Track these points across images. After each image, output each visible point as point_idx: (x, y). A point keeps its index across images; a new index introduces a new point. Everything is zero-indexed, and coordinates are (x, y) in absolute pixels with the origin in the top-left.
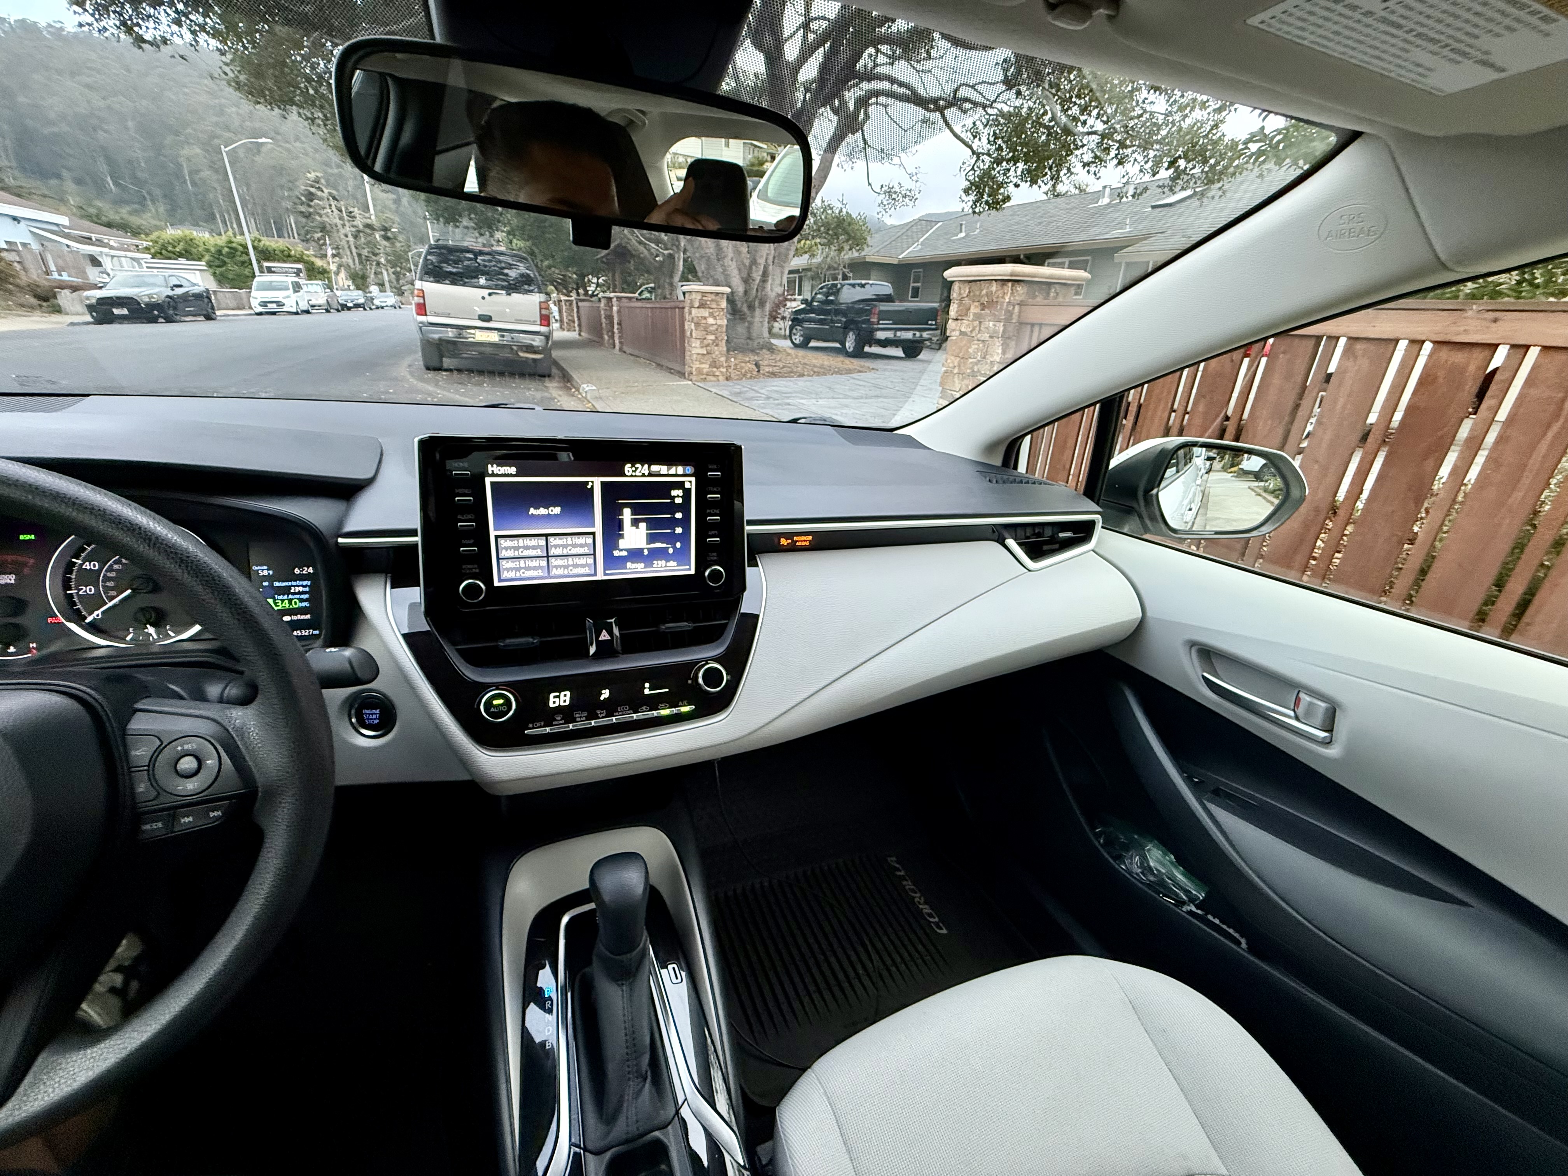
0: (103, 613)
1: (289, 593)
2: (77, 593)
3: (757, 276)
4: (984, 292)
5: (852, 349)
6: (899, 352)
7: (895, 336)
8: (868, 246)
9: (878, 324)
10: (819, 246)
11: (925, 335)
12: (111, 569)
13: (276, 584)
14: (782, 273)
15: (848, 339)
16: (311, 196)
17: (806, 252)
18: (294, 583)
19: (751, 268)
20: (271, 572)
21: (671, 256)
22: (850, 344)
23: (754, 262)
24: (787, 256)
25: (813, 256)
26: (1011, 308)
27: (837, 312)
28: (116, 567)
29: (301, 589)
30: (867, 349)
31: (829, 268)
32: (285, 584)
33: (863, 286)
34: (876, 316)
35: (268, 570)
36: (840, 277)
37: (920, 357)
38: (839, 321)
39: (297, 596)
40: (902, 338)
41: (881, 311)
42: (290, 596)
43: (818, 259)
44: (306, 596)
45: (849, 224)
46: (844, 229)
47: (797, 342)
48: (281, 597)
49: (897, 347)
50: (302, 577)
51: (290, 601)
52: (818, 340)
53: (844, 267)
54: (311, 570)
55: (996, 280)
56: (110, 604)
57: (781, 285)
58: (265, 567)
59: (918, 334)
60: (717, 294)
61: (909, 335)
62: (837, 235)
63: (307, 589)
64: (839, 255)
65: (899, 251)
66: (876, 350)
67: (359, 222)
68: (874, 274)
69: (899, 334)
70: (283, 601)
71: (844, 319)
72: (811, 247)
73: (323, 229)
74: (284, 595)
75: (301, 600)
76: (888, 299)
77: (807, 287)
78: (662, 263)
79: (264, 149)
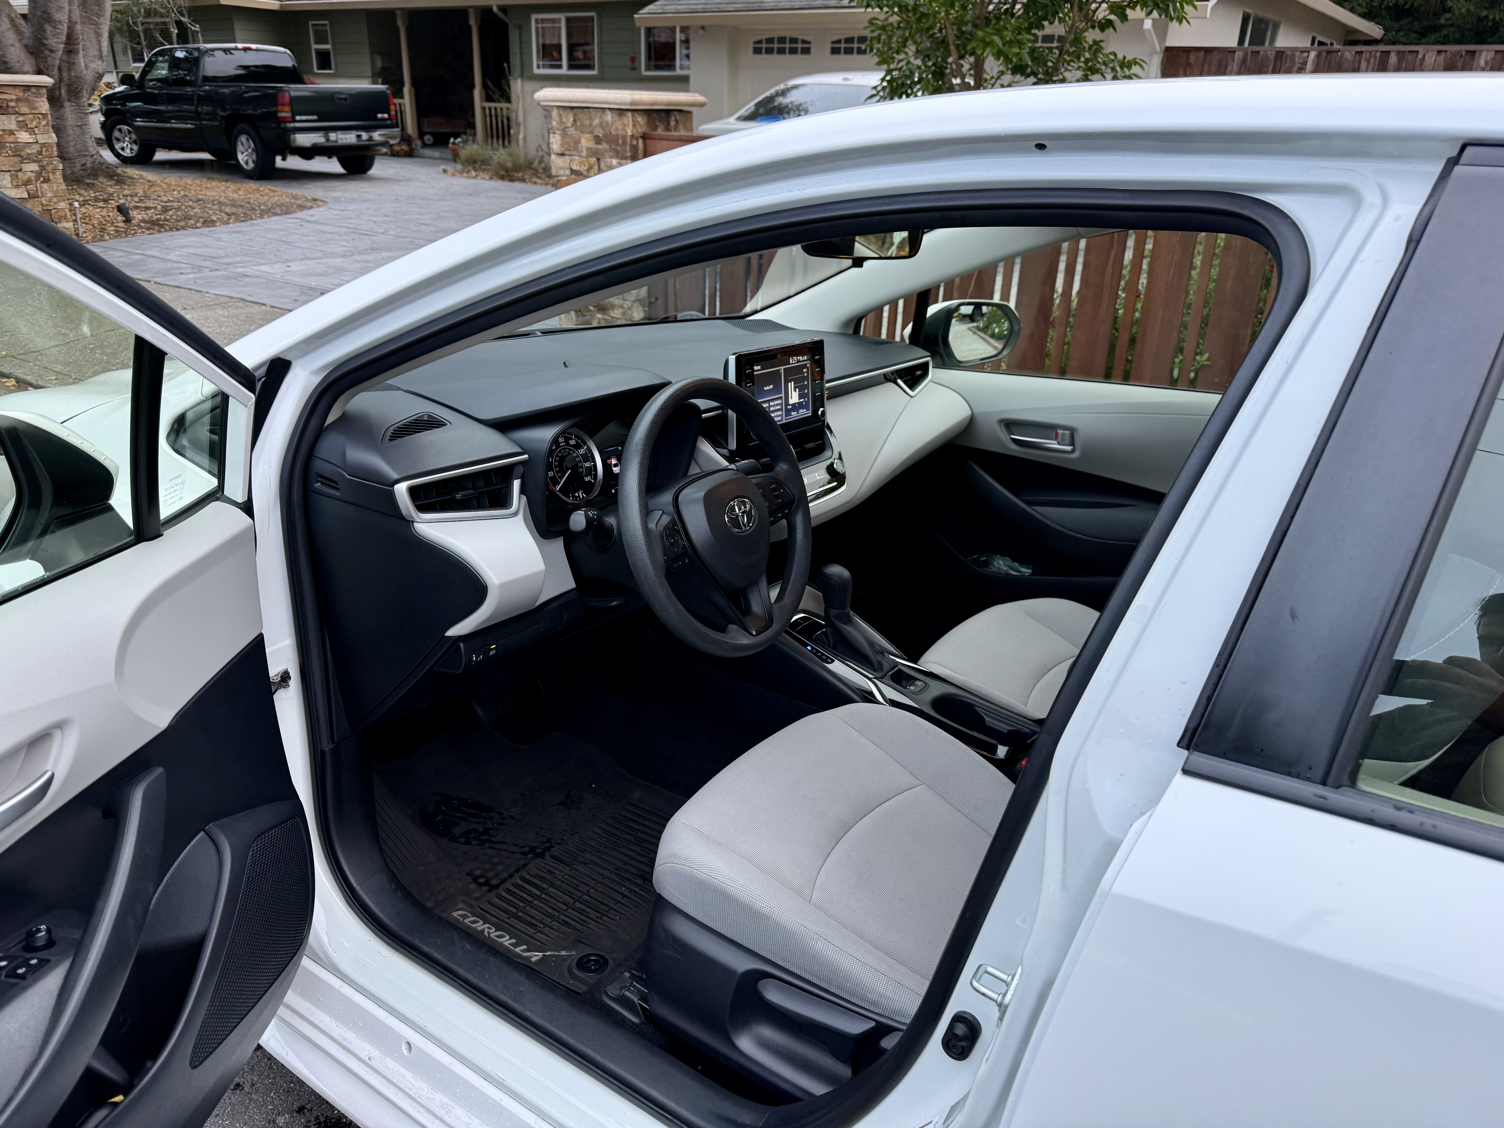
4: (596, 122)
5: (251, 165)
6: (333, 166)
7: (328, 140)
9: (294, 121)
11: (377, 136)
15: (240, 148)
22: (245, 156)
26: (635, 142)
30: (279, 162)
34: (287, 108)
37: (373, 171)
38: (210, 116)
40: (340, 142)
41: (293, 99)
47: (127, 153)
49: (330, 157)
52: (170, 148)
55: (610, 109)
57: (101, 57)
59: (365, 136)
60: (27, 88)
61: (349, 138)
66: (294, 163)
69: (333, 136)
71: (219, 113)
76: (293, 75)
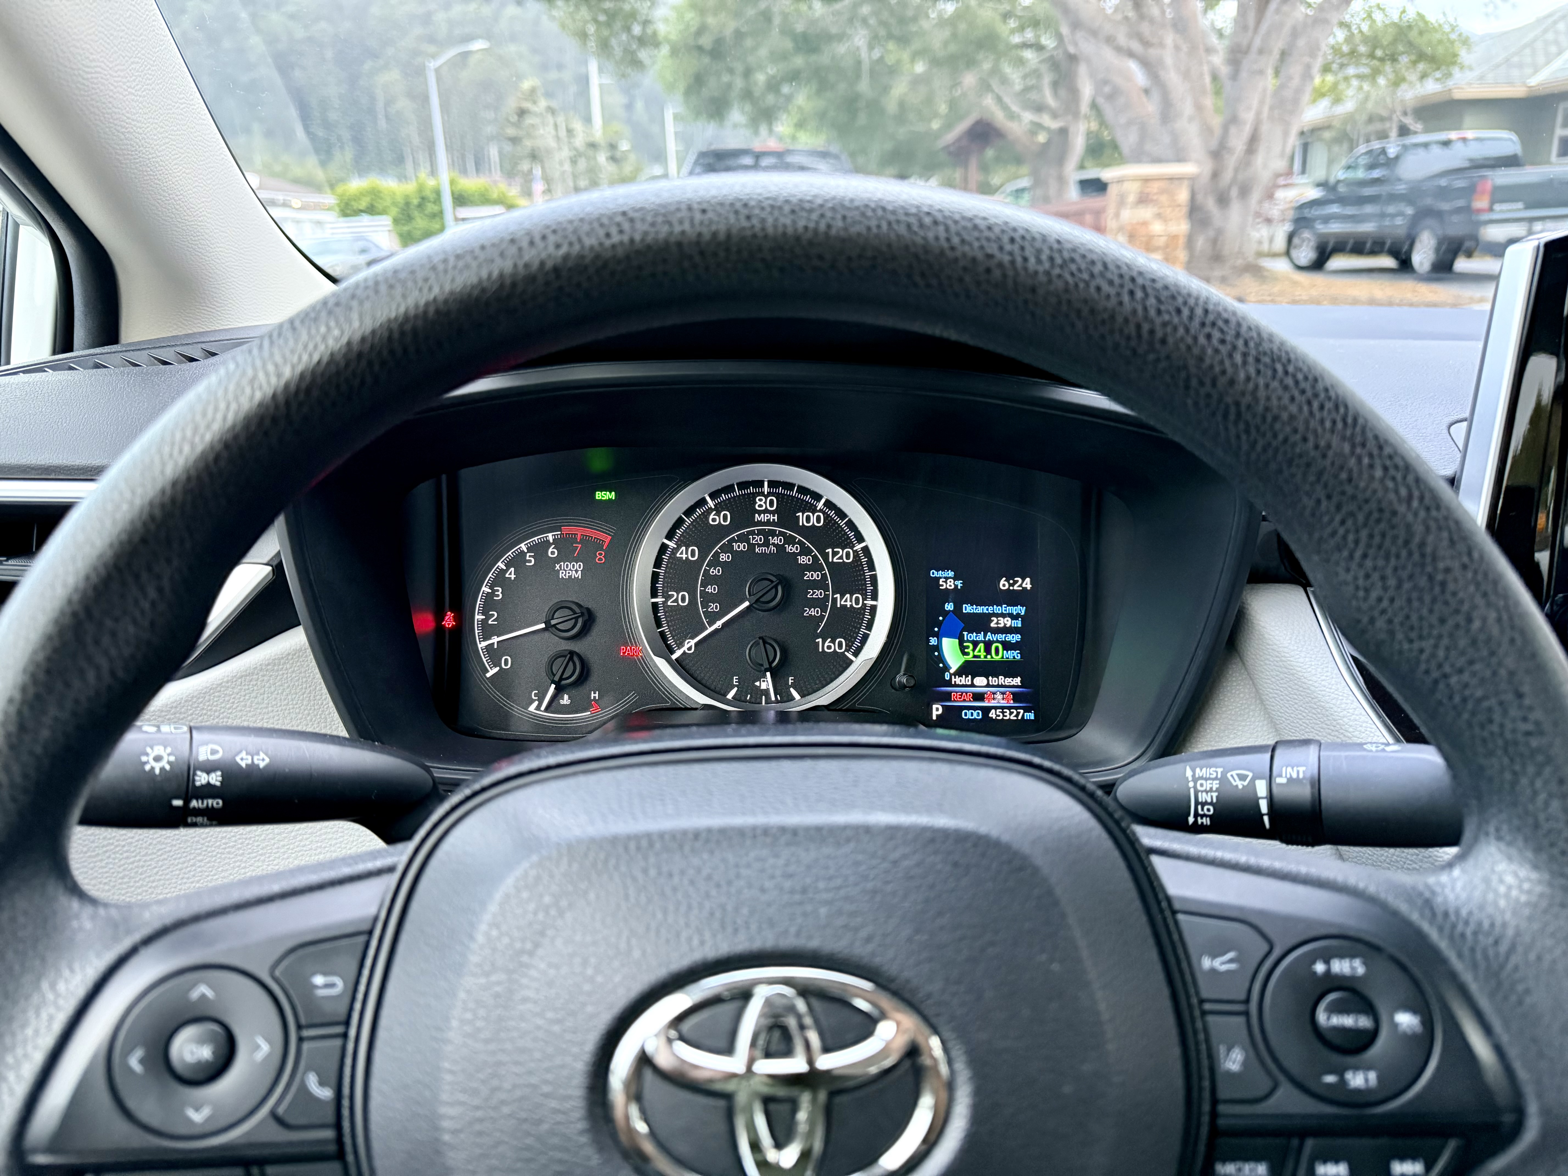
0: (696, 644)
1: (987, 629)
2: (664, 603)
3: (1238, 142)
5: (1426, 267)
7: (1530, 232)
8: (1462, 68)
9: (1491, 209)
10: (1355, 83)
12: (715, 562)
13: (968, 609)
14: (1286, 134)
15: (1417, 246)
16: (522, 113)
17: (1323, 95)
18: (997, 609)
19: (1226, 128)
20: (959, 584)
21: (1063, 132)
22: (1422, 258)
23: (1233, 120)
24: (1296, 101)
25: (1337, 101)
27: (1393, 198)
28: (723, 557)
29: (1008, 622)
30: (1458, 264)
31: (1371, 120)
32: (981, 610)
33: (1446, 143)
34: (1484, 198)
35: (955, 578)
36: (1394, 133)
38: (1401, 214)
39: (1001, 637)
41: (1494, 188)
42: (989, 636)
43: (1348, 106)
44: (1015, 638)
45: (1421, 33)
46: (1410, 44)
47: (1304, 261)
48: (973, 636)
50: (1012, 598)
51: (988, 646)
52: (1349, 254)
53: (1405, 114)
54: (1027, 584)
56: (710, 630)
57: (1282, 157)
58: (951, 574)
60: (1171, 179)
62: (1394, 59)
63: (1018, 623)
64: (1394, 93)
65: (1528, 71)
67: (579, 141)
68: (1468, 120)
69: (1538, 227)
70: (975, 644)
71: (1410, 211)
72: (1335, 85)
73: (534, 156)
74: (978, 632)
75: (1007, 646)
76: (1511, 162)
77: (1319, 157)
78: (1047, 145)
79: (473, 60)
